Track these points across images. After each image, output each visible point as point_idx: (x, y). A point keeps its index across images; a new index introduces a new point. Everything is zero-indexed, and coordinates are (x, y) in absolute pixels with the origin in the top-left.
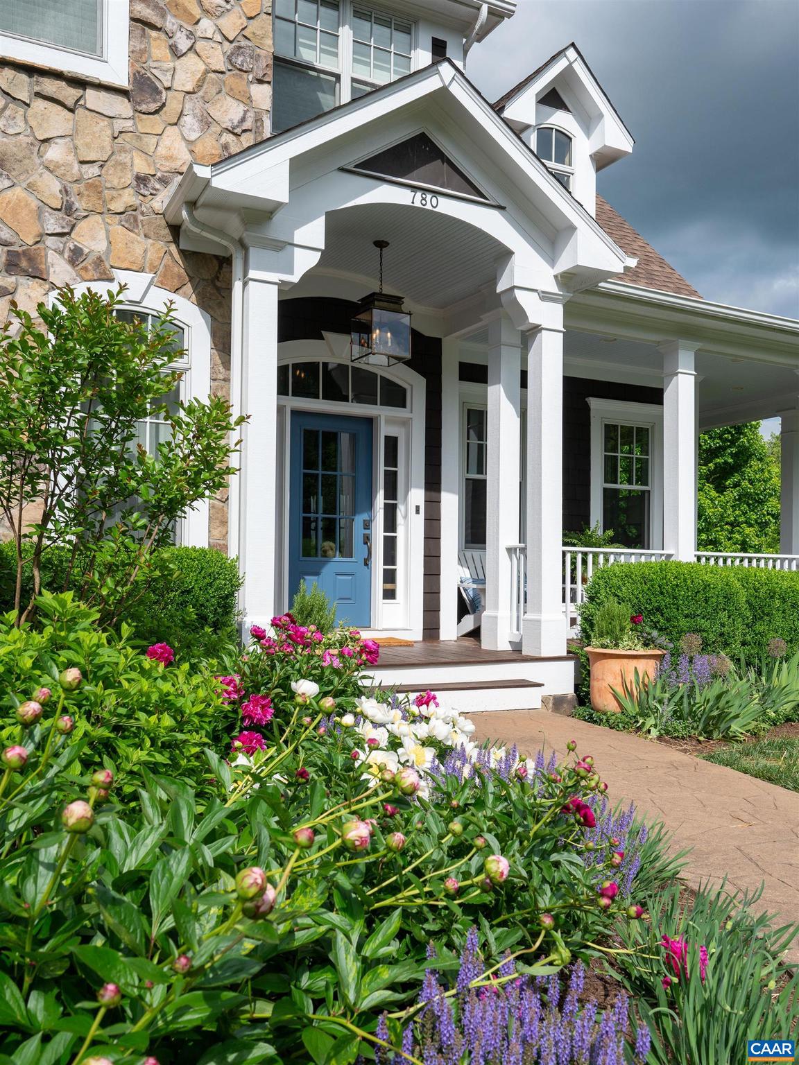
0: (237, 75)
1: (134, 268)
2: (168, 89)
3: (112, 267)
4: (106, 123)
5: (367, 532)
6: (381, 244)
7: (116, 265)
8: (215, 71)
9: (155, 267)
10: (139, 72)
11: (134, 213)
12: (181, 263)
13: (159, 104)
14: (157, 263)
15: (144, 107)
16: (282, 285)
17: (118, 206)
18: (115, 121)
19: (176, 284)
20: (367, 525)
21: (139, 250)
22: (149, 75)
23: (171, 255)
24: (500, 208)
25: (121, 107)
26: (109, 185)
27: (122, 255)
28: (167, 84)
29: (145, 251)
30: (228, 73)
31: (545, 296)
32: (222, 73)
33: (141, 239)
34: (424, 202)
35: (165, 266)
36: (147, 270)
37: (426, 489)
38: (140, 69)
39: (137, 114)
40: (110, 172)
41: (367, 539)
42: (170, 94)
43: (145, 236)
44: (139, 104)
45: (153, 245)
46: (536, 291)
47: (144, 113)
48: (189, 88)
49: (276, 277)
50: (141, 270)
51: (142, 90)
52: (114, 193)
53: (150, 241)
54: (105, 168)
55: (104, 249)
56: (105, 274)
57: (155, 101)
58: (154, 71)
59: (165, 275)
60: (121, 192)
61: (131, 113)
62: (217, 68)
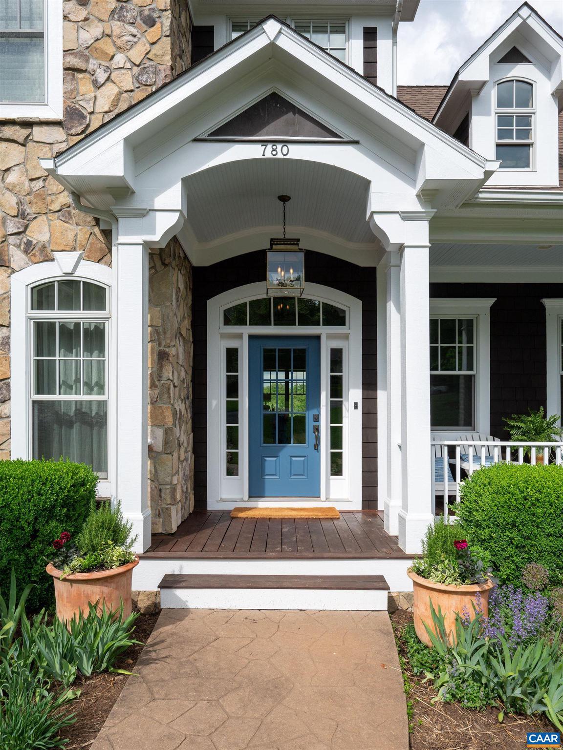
0: (143, 90)
1: (67, 249)
2: (92, 113)
3: (53, 251)
4: (48, 148)
5: (316, 424)
6: (284, 199)
7: (54, 249)
8: (126, 91)
9: (83, 246)
10: (69, 106)
11: (68, 209)
12: (102, 239)
13: (84, 126)
14: (84, 243)
15: (73, 131)
16: (146, 244)
17: (56, 206)
18: (54, 145)
19: (99, 256)
20: (317, 418)
21: (71, 236)
22: (77, 106)
23: (95, 235)
24: (355, 142)
25: (58, 134)
26: (50, 193)
27: (59, 241)
28: (91, 110)
29: (76, 235)
30: (137, 90)
31: (407, 216)
32: (132, 91)
33: (74, 227)
34: (274, 153)
35: (90, 244)
36: (78, 249)
37: (364, 389)
38: (70, 104)
39: (70, 137)
40: (51, 183)
41: (317, 429)
42: (93, 117)
43: (77, 225)
44: (70, 129)
45: (81, 230)
46: (397, 212)
47: (74, 135)
48: (106, 109)
49: (140, 239)
50: (74, 249)
51: (71, 119)
52: (53, 197)
53: (80, 227)
54: (47, 181)
55: (48, 239)
56: (47, 256)
57: (81, 124)
58: (80, 103)
59: (90, 251)
60: (57, 196)
61: (65, 138)
62: (128, 88)
